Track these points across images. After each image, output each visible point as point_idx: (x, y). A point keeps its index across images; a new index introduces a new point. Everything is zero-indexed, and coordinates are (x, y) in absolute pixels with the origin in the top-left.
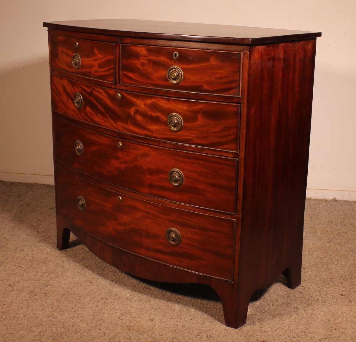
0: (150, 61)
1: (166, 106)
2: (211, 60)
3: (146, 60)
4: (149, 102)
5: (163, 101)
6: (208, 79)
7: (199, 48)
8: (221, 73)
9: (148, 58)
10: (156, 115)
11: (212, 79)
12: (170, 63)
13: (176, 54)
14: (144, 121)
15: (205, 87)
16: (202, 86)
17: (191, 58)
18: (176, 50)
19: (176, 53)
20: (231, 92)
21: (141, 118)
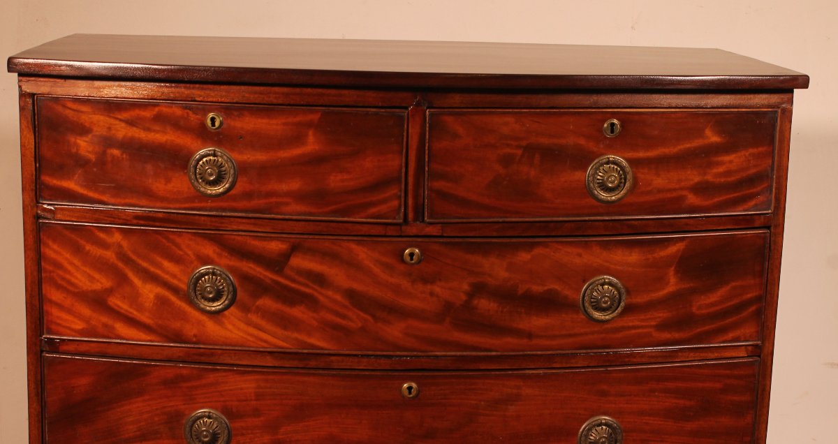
0: (530, 150)
1: (577, 261)
2: (708, 132)
3: (518, 147)
4: (524, 256)
5: (569, 249)
6: (697, 179)
7: (674, 105)
8: (731, 162)
9: (524, 143)
10: (546, 288)
11: (709, 178)
12: (595, 149)
13: (613, 125)
14: (505, 310)
15: (692, 199)
16: (682, 198)
17: (656, 133)
18: (614, 115)
19: (615, 121)
20: (752, 203)
21: (492, 304)
